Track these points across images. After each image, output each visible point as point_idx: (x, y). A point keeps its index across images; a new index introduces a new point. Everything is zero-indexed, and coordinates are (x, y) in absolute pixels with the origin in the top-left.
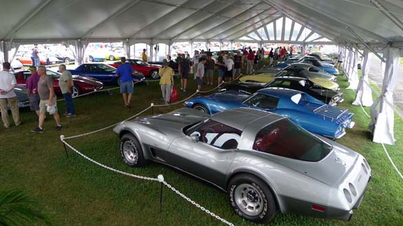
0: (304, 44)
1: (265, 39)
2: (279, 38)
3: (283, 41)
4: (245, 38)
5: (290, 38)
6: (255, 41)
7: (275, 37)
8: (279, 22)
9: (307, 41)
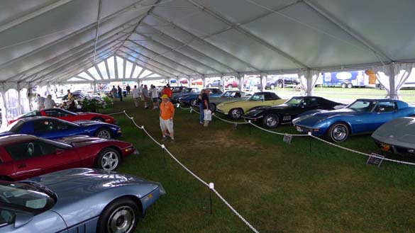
0: (138, 80)
1: (98, 78)
2: (113, 77)
3: (117, 79)
4: (74, 79)
5: (124, 75)
6: (87, 82)
7: (109, 76)
8: (111, 61)
9: (141, 77)
